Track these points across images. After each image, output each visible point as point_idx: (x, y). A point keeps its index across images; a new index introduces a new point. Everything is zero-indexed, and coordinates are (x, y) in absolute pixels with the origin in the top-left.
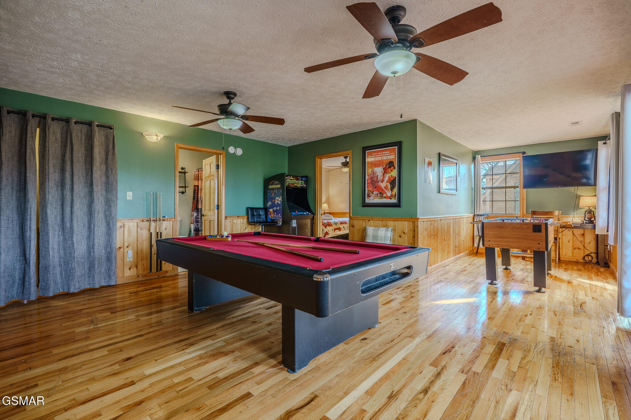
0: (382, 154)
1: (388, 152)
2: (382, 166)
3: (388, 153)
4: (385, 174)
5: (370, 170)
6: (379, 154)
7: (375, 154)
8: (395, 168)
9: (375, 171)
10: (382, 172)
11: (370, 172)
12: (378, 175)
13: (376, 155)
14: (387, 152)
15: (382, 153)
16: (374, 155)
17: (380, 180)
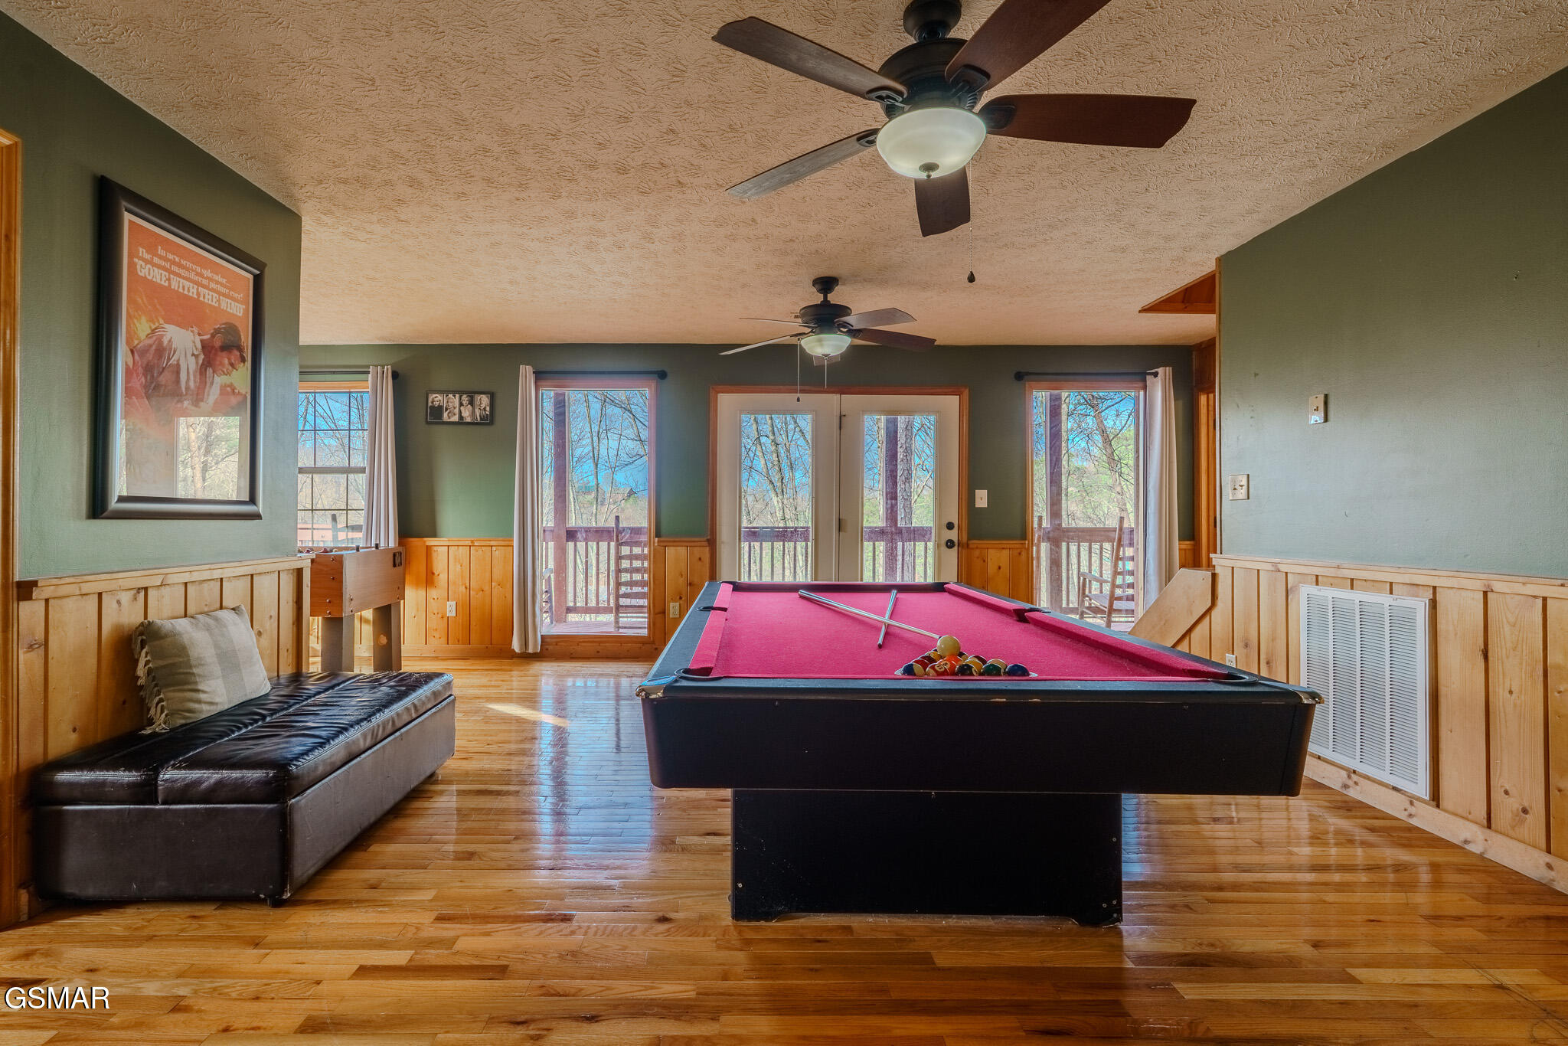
0: (198, 274)
1: (224, 281)
2: (195, 329)
3: (222, 284)
4: (210, 371)
5: (143, 328)
6: (188, 269)
7: (170, 256)
8: (243, 360)
9: (165, 341)
10: (196, 356)
11: (143, 336)
12: (178, 365)
13: (173, 262)
14: (218, 278)
15: (198, 269)
16: (166, 259)
17: (188, 388)
